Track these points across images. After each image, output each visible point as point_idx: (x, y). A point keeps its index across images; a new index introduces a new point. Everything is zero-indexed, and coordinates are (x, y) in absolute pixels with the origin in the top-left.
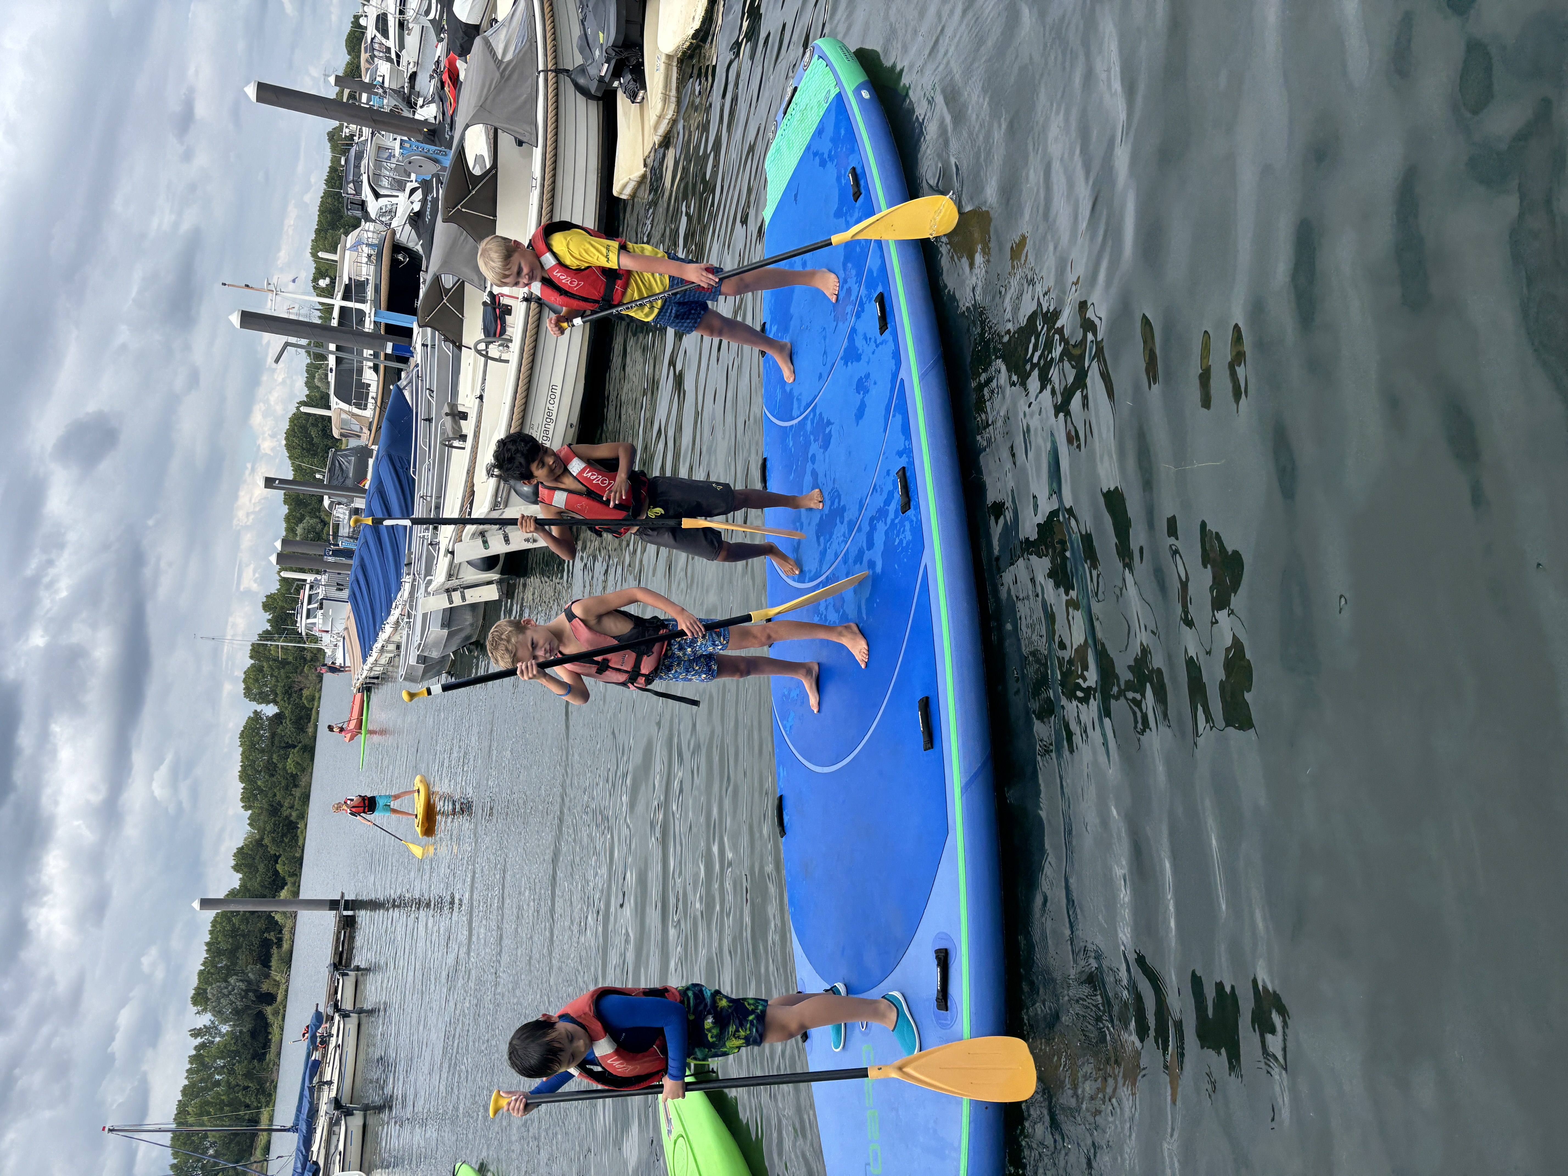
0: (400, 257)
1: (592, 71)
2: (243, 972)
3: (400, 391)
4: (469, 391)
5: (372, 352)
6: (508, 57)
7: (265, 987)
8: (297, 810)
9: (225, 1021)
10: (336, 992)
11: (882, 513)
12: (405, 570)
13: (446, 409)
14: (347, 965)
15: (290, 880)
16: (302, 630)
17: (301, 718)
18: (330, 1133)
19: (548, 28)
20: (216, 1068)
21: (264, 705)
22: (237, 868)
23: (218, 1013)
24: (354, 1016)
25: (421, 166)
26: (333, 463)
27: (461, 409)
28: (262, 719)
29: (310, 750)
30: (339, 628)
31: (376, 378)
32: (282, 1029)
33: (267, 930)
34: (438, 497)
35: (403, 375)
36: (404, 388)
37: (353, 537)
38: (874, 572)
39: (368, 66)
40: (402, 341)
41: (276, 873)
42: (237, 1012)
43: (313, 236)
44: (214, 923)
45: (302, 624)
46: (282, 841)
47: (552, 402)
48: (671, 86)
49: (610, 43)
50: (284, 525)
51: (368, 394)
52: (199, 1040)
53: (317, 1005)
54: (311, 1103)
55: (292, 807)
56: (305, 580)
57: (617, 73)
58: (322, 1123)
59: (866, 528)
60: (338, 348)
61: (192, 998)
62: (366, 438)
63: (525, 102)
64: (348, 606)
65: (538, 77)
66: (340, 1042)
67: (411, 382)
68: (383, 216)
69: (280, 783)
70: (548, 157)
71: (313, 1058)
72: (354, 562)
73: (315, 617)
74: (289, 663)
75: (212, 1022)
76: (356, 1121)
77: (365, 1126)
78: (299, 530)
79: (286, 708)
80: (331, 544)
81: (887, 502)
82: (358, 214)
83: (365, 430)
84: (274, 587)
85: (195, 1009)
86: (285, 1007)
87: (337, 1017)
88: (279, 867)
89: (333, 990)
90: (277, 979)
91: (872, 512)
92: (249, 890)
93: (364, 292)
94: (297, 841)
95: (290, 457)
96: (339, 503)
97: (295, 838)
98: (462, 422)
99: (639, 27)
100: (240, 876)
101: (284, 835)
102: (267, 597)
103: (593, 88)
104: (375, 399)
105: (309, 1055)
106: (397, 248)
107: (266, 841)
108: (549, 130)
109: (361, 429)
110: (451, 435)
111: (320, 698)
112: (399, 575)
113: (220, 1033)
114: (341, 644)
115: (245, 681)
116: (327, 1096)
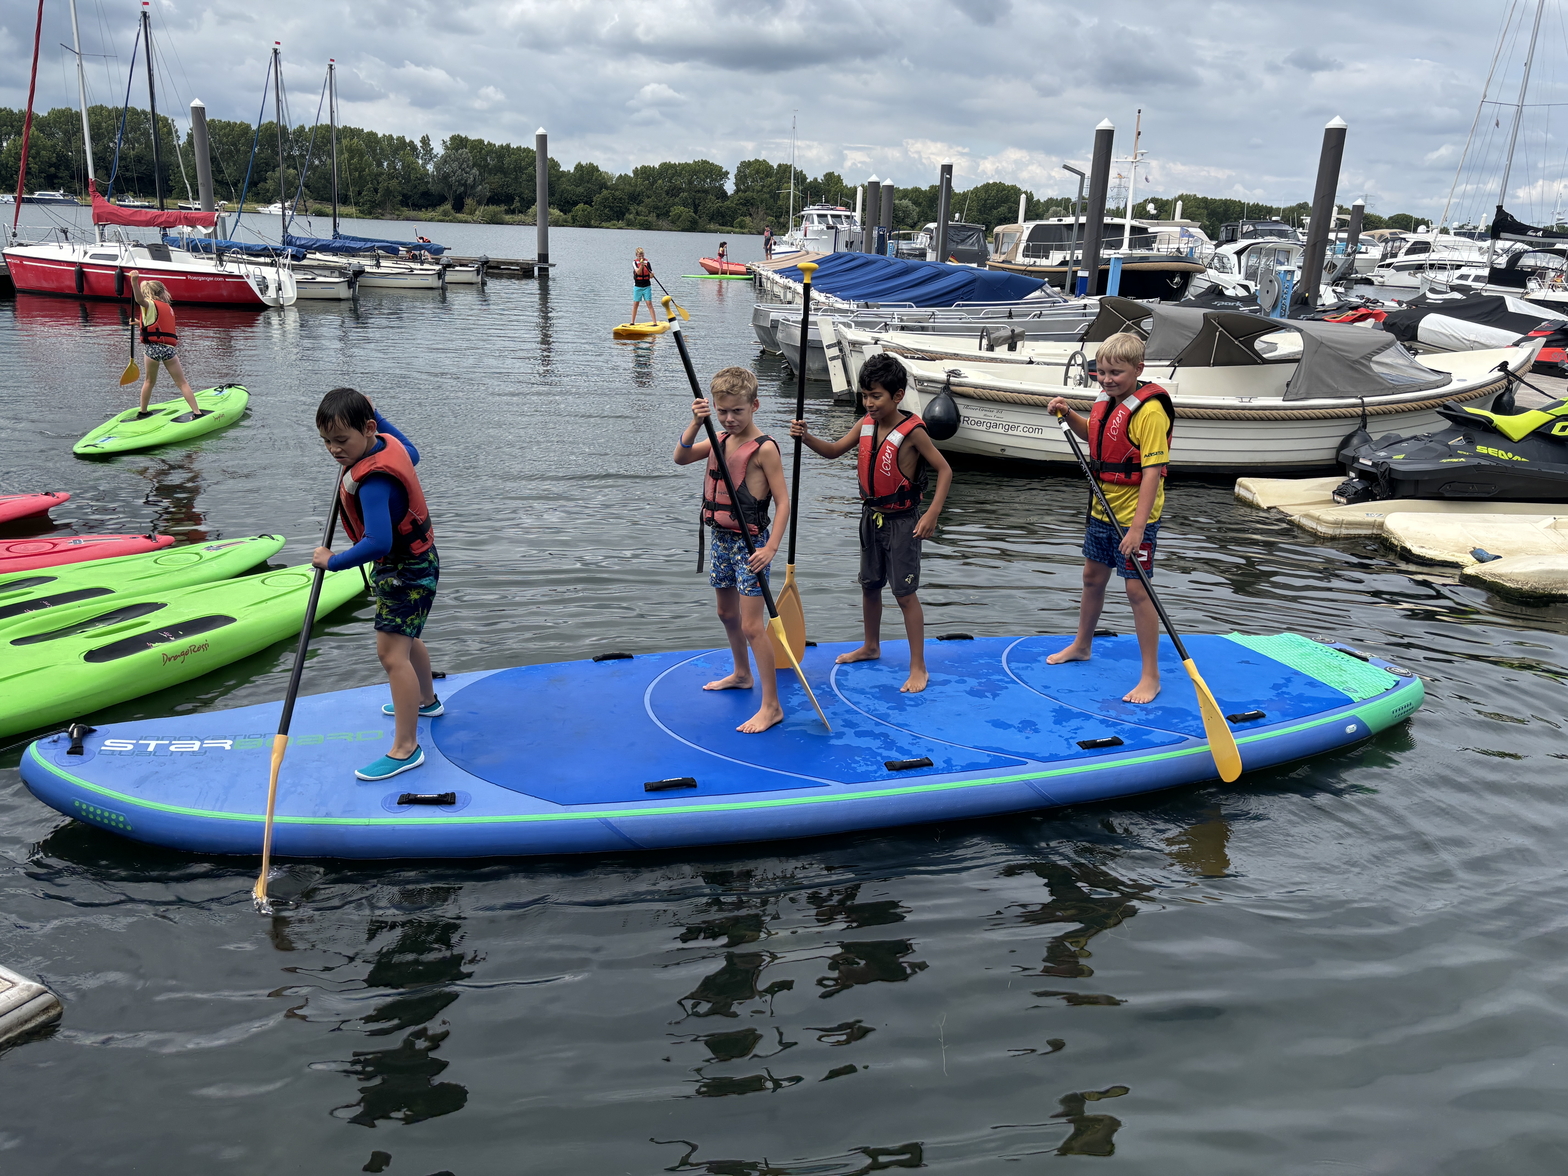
0: (1177, 280)
1: (1364, 450)
2: (483, 180)
3: (1040, 286)
4: (1038, 351)
5: (1080, 258)
6: (1375, 367)
7: (469, 201)
8: (636, 219)
9: (437, 168)
10: (461, 265)
11: (890, 744)
12: (862, 302)
13: (1018, 330)
14: (487, 274)
15: (569, 217)
16: (807, 211)
17: (723, 217)
18: (332, 269)
19: (1408, 405)
20: (394, 162)
21: (734, 181)
22: (579, 167)
23: (445, 160)
24: (439, 283)
25: (1268, 292)
26: (971, 229)
27: (1019, 344)
28: (721, 179)
29: (692, 227)
30: (810, 247)
31: (1055, 264)
32: (431, 220)
33: (522, 199)
34: (934, 329)
35: (1057, 289)
36: (1043, 290)
37: (898, 253)
38: (832, 738)
39: (1377, 237)
40: (1091, 285)
41: (575, 204)
42: (446, 177)
43: (1200, 196)
44: (527, 150)
45: (812, 211)
46: (605, 207)
47: (1025, 429)
48: (1351, 529)
49: (1393, 466)
50: (910, 187)
51: (1038, 257)
52: (419, 145)
53: (450, 249)
54: (359, 249)
55: (638, 214)
56: (854, 210)
57: (1363, 474)
58: (341, 261)
59: (877, 730)
60: (1082, 226)
61: (458, 135)
62: (995, 258)
63: (1329, 386)
64: (829, 252)
65: (1356, 397)
66: (416, 272)
67: (1049, 296)
68: (1219, 260)
69: (661, 201)
70: (1274, 412)
71: (401, 248)
72: (873, 255)
73: (819, 223)
74: (775, 202)
75: (436, 156)
76: (344, 292)
77: (339, 300)
78: (905, 202)
79: (732, 202)
80: (890, 233)
81: (901, 750)
82: (1223, 236)
83: (1003, 257)
84: (848, 182)
85: (447, 139)
86: (451, 221)
87: (438, 267)
88: (581, 206)
89: (464, 262)
90: (477, 212)
91: (892, 735)
92: (559, 179)
93: (1140, 247)
94: (606, 221)
95: (976, 188)
96: (931, 238)
97: (609, 219)
98: (1006, 346)
99: (1412, 494)
100: (572, 171)
101: (611, 208)
102: (839, 176)
103: (1347, 452)
104: (1034, 265)
105: (403, 244)
106: (1187, 276)
107: (605, 192)
108: (1301, 412)
109: (1004, 253)
110: (992, 336)
111: (743, 233)
112: (856, 298)
113: (425, 163)
114: (794, 249)
115: (757, 161)
116: (367, 264)
